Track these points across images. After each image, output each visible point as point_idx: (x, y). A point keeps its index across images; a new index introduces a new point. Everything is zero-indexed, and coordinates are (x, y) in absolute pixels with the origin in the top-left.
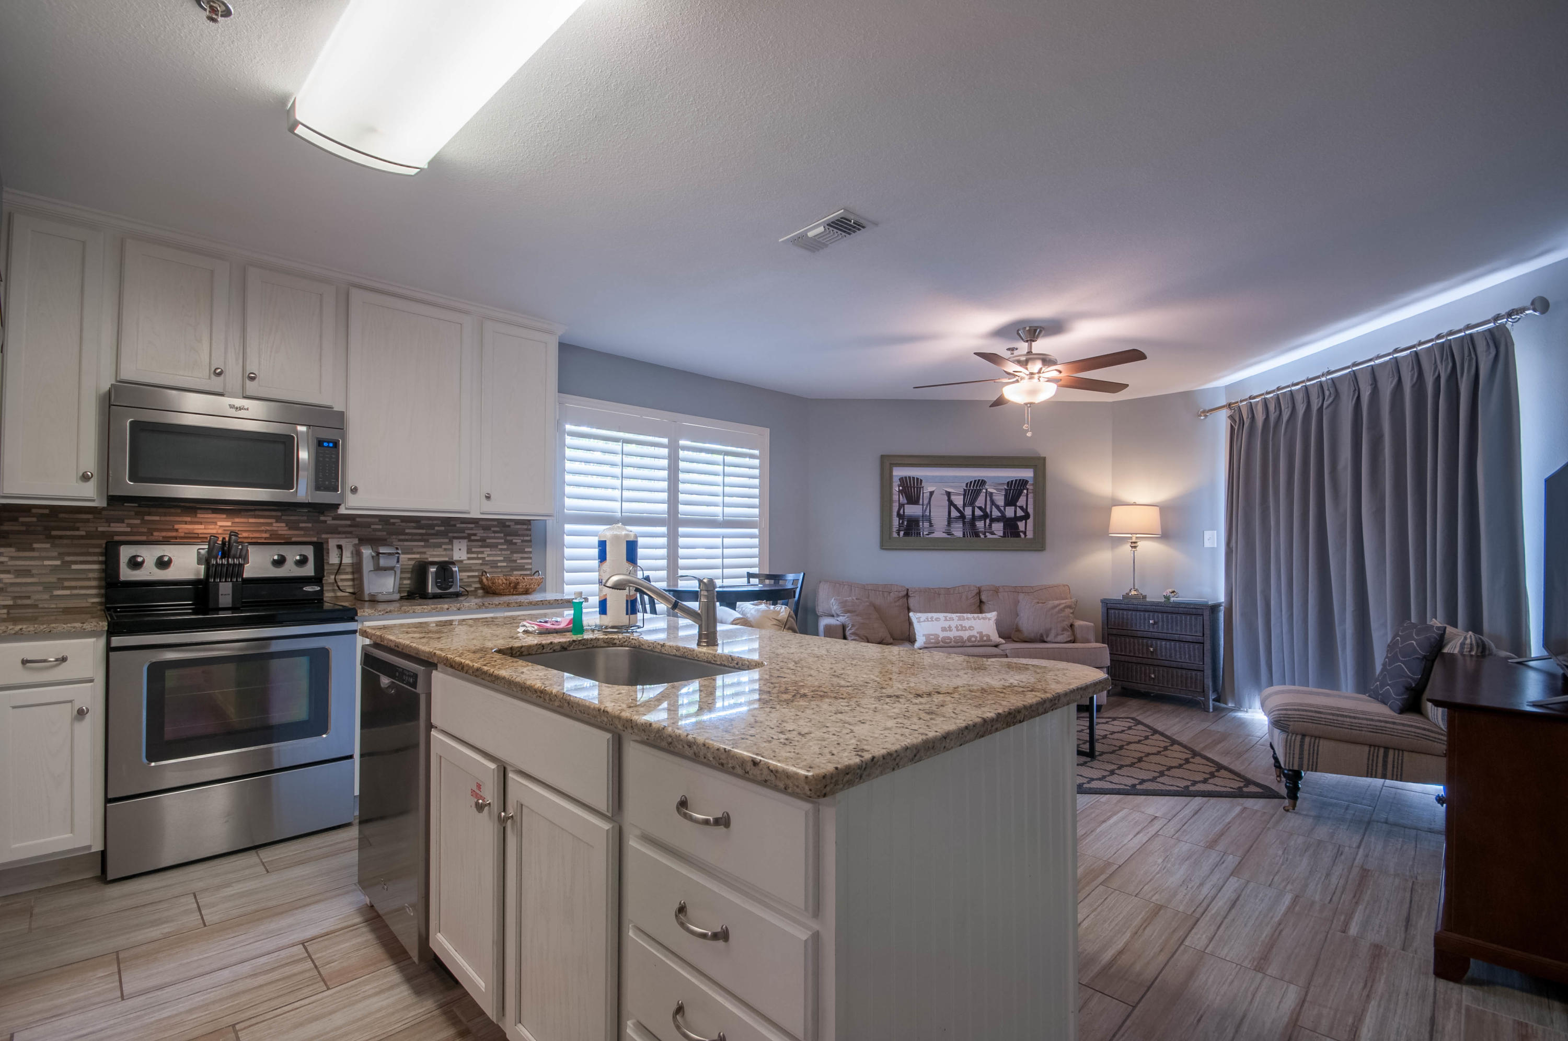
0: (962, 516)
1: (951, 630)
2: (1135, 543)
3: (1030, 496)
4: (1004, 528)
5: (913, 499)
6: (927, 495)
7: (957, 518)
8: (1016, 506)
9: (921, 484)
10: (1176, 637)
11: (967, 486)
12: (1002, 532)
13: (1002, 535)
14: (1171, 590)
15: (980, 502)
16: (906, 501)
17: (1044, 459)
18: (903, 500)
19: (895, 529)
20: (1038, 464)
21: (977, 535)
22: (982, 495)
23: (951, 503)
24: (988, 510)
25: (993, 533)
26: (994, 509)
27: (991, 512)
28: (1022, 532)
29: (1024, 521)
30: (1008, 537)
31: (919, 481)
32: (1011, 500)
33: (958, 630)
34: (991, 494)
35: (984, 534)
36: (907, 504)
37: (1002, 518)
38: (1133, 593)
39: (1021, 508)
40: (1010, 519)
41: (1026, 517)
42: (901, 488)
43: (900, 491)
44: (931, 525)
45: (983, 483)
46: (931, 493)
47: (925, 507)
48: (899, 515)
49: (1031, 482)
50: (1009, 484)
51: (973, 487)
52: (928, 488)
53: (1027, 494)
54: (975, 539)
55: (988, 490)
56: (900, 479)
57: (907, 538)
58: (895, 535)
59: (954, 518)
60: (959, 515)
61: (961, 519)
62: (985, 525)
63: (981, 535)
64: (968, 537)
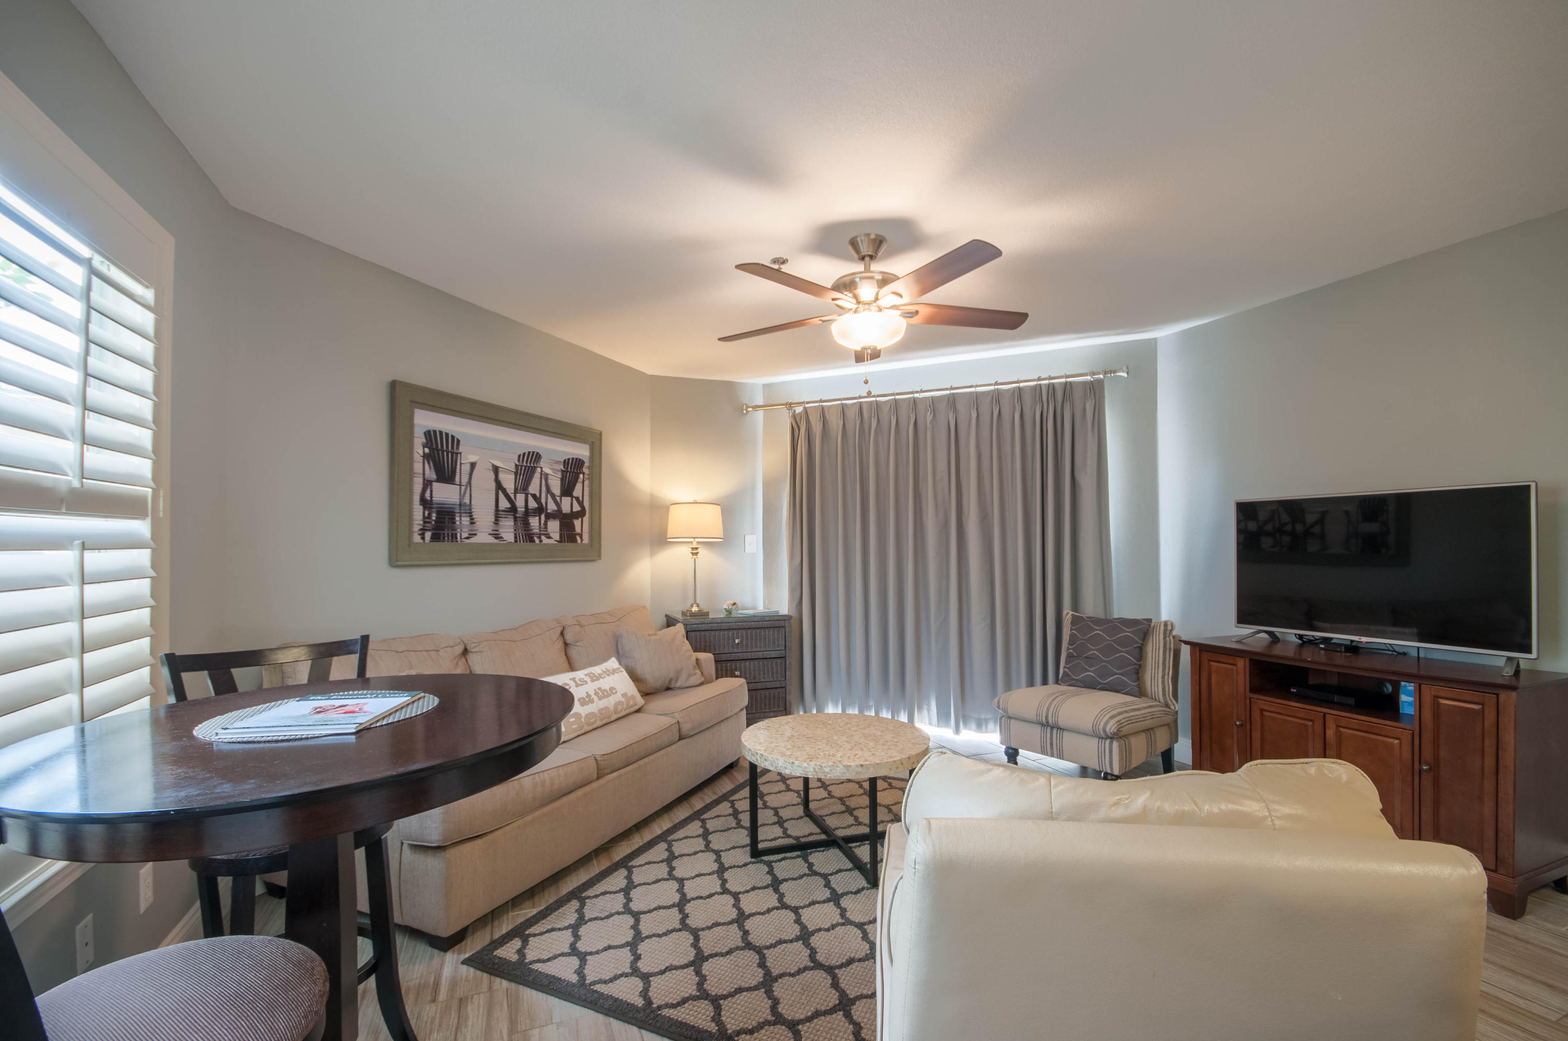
0: (513, 509)
1: (592, 701)
2: (697, 549)
3: (586, 483)
4: (561, 530)
5: (446, 475)
6: (466, 468)
7: (507, 511)
8: (572, 496)
9: (458, 448)
10: (760, 655)
11: (519, 461)
12: (558, 534)
13: (558, 538)
14: (732, 602)
15: (534, 488)
16: (434, 476)
17: (601, 434)
18: (431, 474)
19: (416, 528)
20: (594, 440)
21: (532, 541)
22: (537, 476)
23: (499, 486)
24: (543, 501)
25: (549, 537)
26: (550, 500)
27: (546, 503)
28: (578, 534)
29: (580, 519)
30: (565, 542)
31: (456, 442)
32: (567, 491)
33: (600, 699)
34: (547, 475)
35: (539, 538)
36: (439, 480)
37: (558, 514)
38: (695, 609)
39: (577, 499)
40: (566, 515)
41: (581, 514)
42: (427, 450)
43: (425, 456)
44: (472, 523)
45: (536, 457)
46: (473, 465)
47: (463, 488)
48: (424, 502)
49: (587, 464)
50: (566, 463)
51: (527, 463)
52: (467, 456)
53: (583, 481)
54: (528, 545)
55: (544, 469)
56: (425, 433)
57: (436, 545)
58: (417, 538)
59: (503, 511)
60: (509, 505)
61: (512, 514)
62: (540, 524)
63: (535, 538)
64: (520, 542)
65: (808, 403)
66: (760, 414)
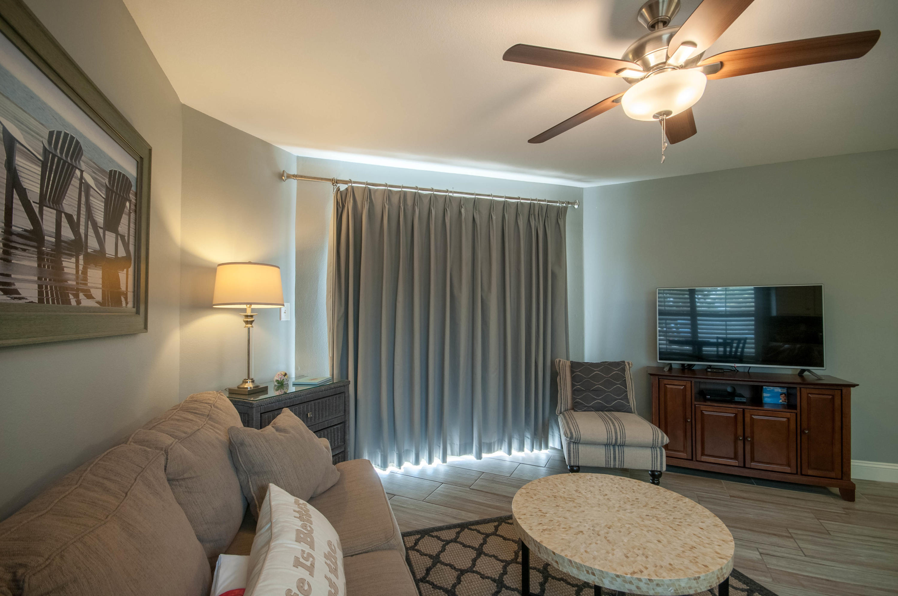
0: (37, 235)
2: (252, 316)
3: (133, 218)
4: (104, 284)
7: (26, 236)
8: (116, 232)
11: (50, 143)
12: (100, 291)
13: (100, 299)
14: (283, 373)
15: (69, 204)
21: (66, 302)
22: (75, 183)
23: (13, 179)
24: (82, 231)
25: (89, 297)
26: (91, 232)
27: (86, 236)
28: (123, 294)
29: (125, 270)
30: (109, 305)
34: (87, 186)
35: (76, 296)
37: (100, 259)
38: (249, 385)
39: (122, 238)
40: (109, 262)
49: (134, 188)
50: (111, 176)
51: (61, 153)
53: (130, 212)
54: (59, 309)
59: (19, 235)
60: (29, 226)
61: (35, 244)
62: (77, 272)
63: (71, 297)
64: (48, 302)
65: (355, 182)
66: (294, 183)
